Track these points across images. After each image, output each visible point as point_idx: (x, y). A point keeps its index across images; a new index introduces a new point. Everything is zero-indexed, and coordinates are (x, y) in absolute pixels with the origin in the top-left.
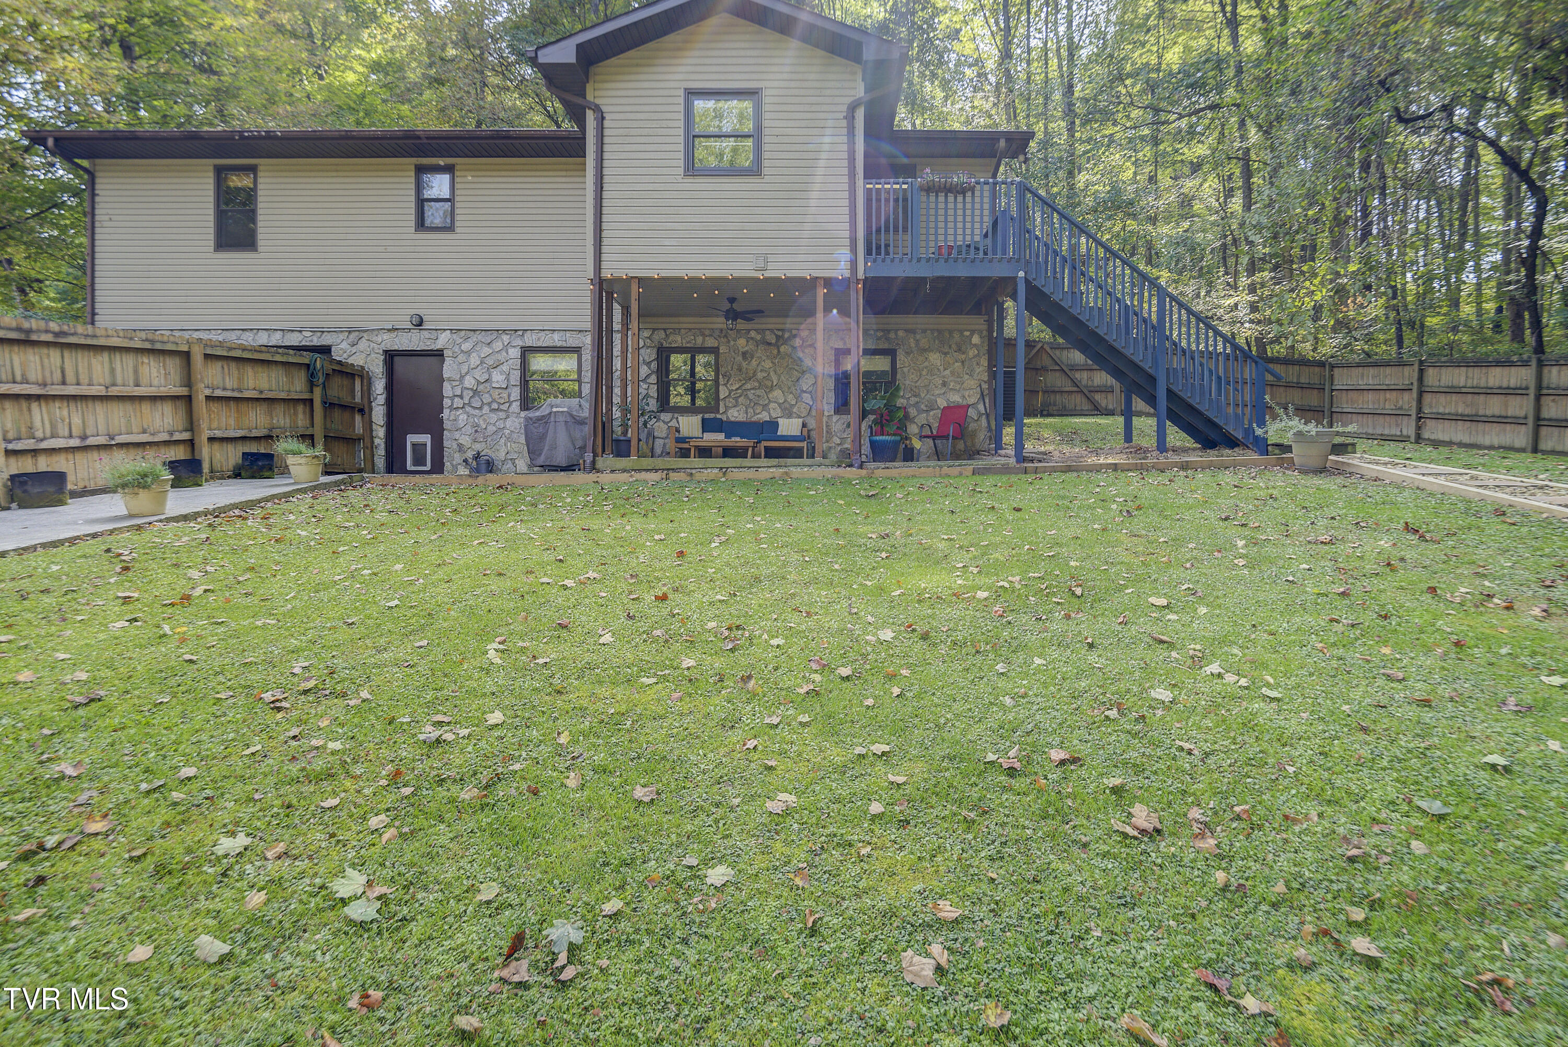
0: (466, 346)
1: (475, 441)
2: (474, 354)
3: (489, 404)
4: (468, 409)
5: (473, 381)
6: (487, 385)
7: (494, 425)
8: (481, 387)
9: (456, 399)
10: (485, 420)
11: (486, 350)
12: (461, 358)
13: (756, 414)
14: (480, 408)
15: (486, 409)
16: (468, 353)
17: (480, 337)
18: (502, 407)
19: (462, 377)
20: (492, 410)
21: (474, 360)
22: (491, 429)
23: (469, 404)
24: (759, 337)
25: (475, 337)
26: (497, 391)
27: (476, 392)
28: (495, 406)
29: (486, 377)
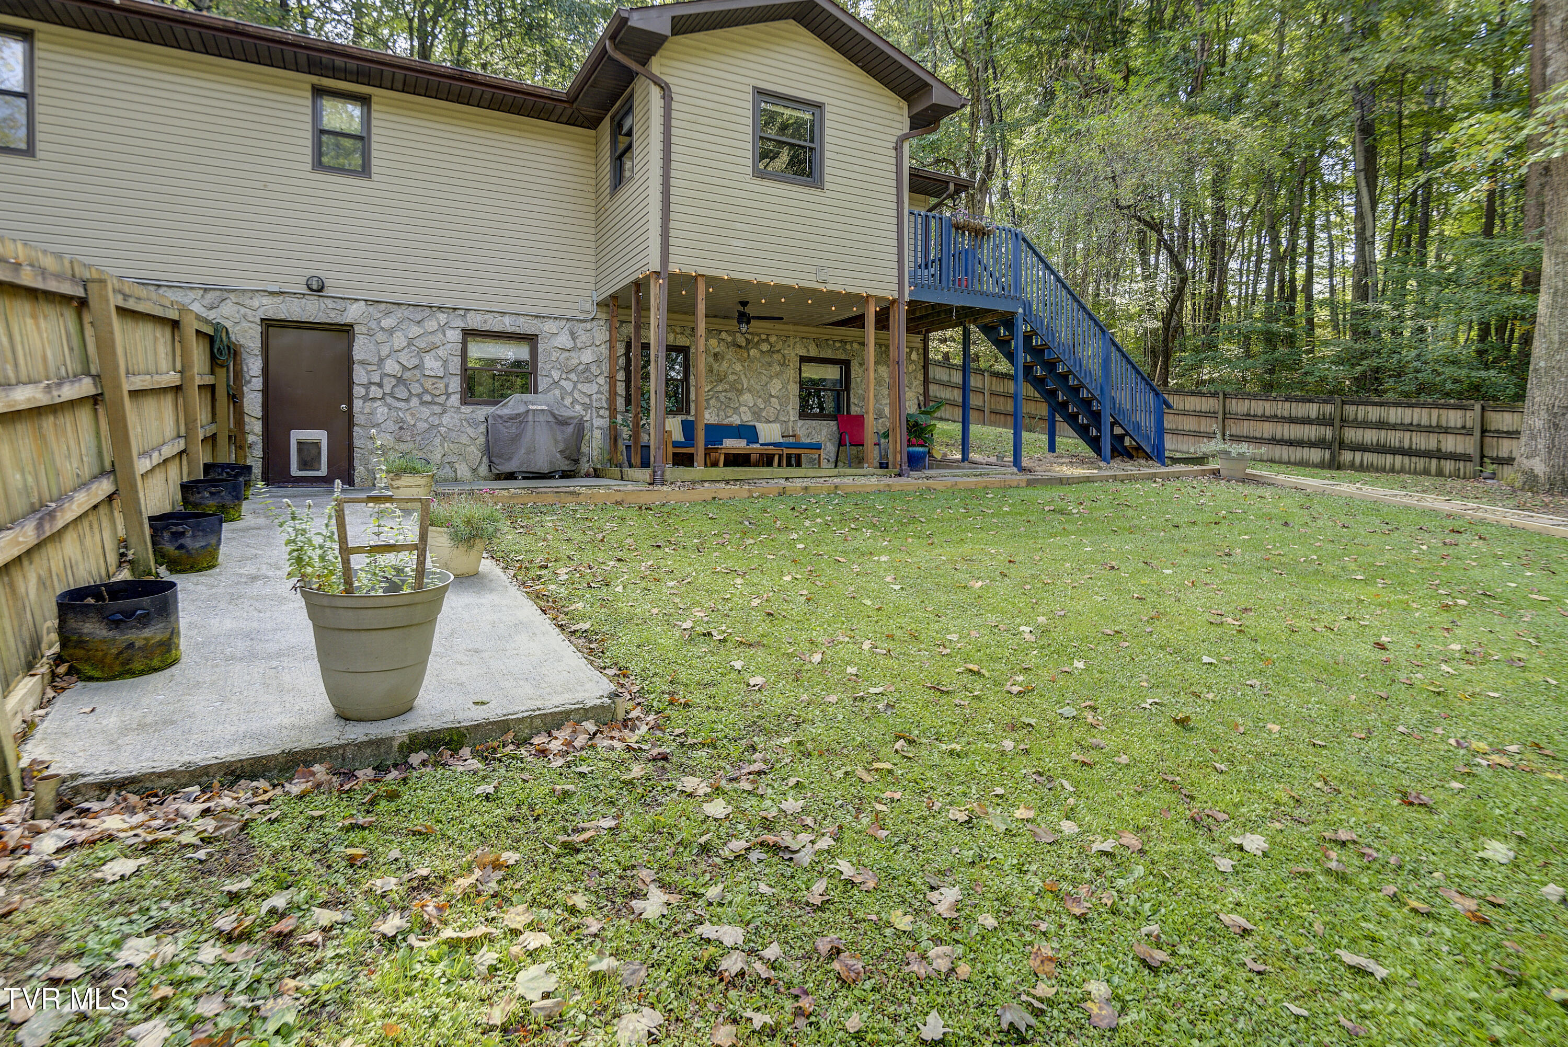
0: (387, 323)
1: (399, 440)
2: (399, 334)
3: (419, 396)
4: (389, 400)
5: (397, 367)
6: (417, 372)
7: (426, 421)
8: (407, 375)
9: (373, 388)
10: (412, 415)
11: (415, 330)
12: (380, 336)
13: (727, 417)
14: (407, 400)
15: (415, 401)
16: (391, 332)
17: (406, 313)
18: (436, 400)
19: (381, 360)
20: (423, 403)
21: (399, 340)
22: (422, 426)
23: (392, 395)
25: (400, 313)
26: (431, 381)
27: (400, 380)
28: (427, 398)
29: (417, 362)
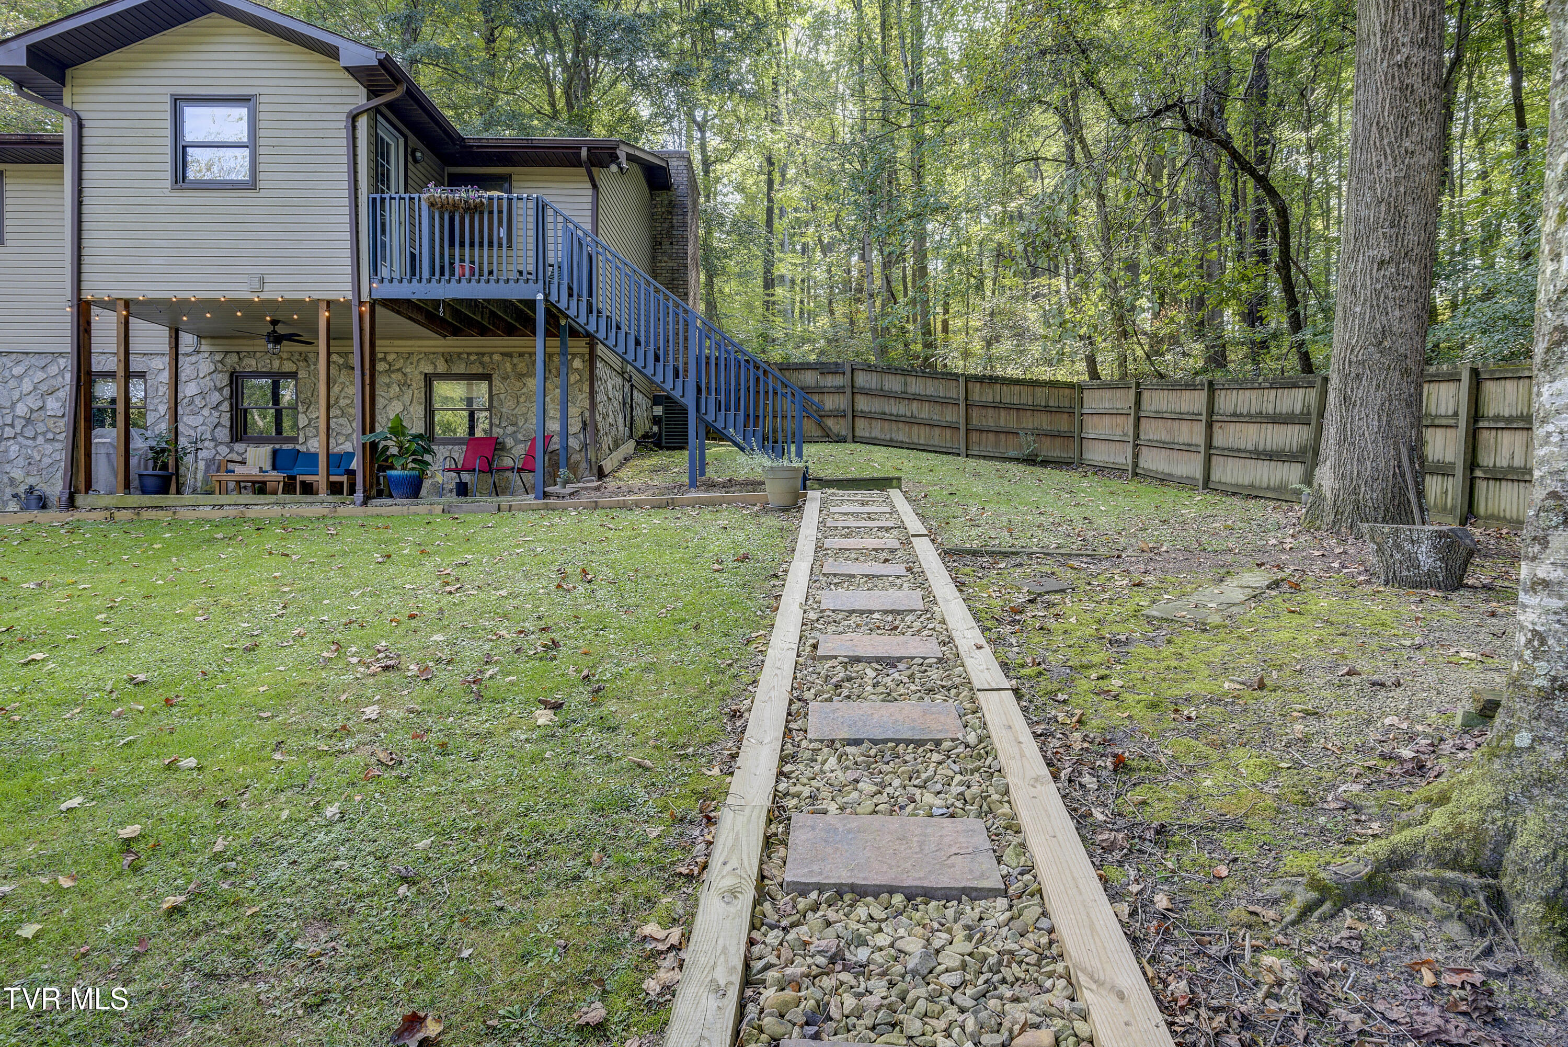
0: (18, 371)
1: (28, 474)
2: (26, 380)
3: (44, 434)
4: (20, 439)
5: (26, 409)
6: (41, 413)
7: (50, 456)
8: (35, 416)
9: (7, 429)
10: (39, 451)
11: (41, 375)
12: (12, 383)
13: (338, 445)
14: (34, 438)
15: (40, 439)
16: (20, 378)
17: (33, 361)
18: (58, 437)
19: (13, 405)
20: (47, 441)
21: (27, 386)
22: (47, 461)
23: (21, 434)
24: (341, 361)
25: (27, 361)
26: (52, 420)
27: (28, 421)
28: (50, 436)
29: (41, 404)
